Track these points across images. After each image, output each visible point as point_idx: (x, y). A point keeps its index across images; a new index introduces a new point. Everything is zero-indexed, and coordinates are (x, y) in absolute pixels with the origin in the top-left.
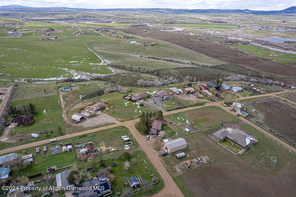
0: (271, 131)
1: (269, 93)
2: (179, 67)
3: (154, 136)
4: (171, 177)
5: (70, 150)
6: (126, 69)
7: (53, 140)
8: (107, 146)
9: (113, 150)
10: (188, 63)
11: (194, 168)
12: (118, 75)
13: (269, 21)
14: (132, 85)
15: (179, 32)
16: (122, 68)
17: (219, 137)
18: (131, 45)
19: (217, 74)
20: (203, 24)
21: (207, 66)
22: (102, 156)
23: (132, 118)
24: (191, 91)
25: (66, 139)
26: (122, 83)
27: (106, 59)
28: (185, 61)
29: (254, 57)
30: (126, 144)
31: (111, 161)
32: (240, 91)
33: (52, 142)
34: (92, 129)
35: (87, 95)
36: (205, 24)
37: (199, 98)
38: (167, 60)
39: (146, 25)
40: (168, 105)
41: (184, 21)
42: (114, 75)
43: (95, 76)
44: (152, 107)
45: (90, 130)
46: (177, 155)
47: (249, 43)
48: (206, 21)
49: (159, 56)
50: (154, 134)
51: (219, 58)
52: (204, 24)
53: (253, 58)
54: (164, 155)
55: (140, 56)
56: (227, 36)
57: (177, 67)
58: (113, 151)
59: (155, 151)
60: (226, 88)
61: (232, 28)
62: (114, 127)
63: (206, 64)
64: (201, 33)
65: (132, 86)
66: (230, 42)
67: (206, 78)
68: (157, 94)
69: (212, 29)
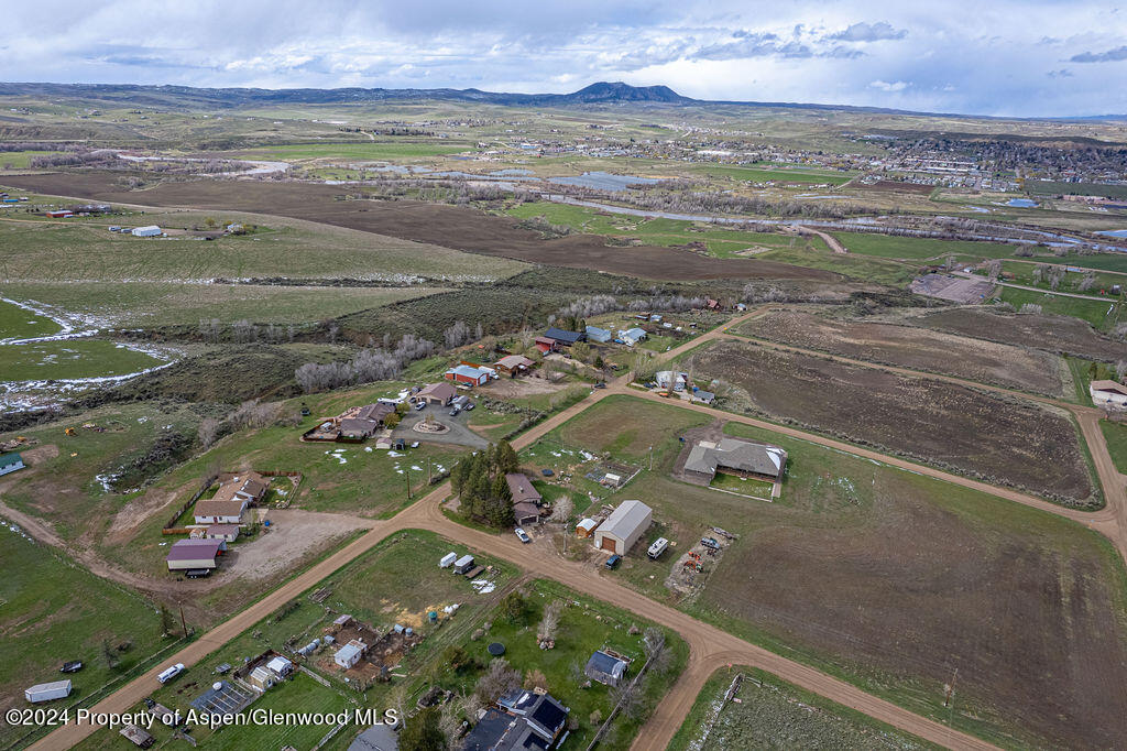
0: (790, 422)
1: (707, 330)
2: (401, 300)
3: (536, 524)
4: (683, 612)
5: (288, 673)
6: (200, 338)
7: (172, 669)
8: (414, 609)
9: (448, 610)
10: (415, 283)
11: (714, 569)
12: (186, 365)
13: (556, 127)
14: (275, 391)
15: (279, 176)
16: (181, 336)
17: (704, 469)
18: (142, 241)
19: (532, 304)
20: (349, 142)
21: (482, 284)
22: (430, 643)
23: (411, 496)
24: (522, 367)
25: (225, 646)
26: (230, 392)
27: (74, 311)
28: (399, 278)
29: (587, 237)
30: (473, 578)
31: (477, 644)
32: (642, 340)
33: (169, 682)
34: (293, 577)
35: (127, 468)
36: (357, 142)
37: (557, 381)
38: (336, 283)
39: (115, 157)
40: (487, 424)
41: (273, 134)
42: (170, 368)
43: (82, 388)
44: (442, 443)
45: (293, 583)
46: (651, 550)
47: (538, 196)
48: (358, 131)
49: (293, 272)
50: (534, 520)
51: (497, 254)
52: (353, 142)
53: (588, 241)
54: (616, 564)
55: (216, 282)
56: (461, 179)
57: (394, 302)
58: (454, 614)
59: (579, 565)
60: (603, 339)
61: (460, 151)
62: (375, 543)
63: (475, 279)
64: (367, 177)
65: (277, 394)
66: (483, 199)
67: (507, 322)
68: (424, 399)
69: (396, 160)
